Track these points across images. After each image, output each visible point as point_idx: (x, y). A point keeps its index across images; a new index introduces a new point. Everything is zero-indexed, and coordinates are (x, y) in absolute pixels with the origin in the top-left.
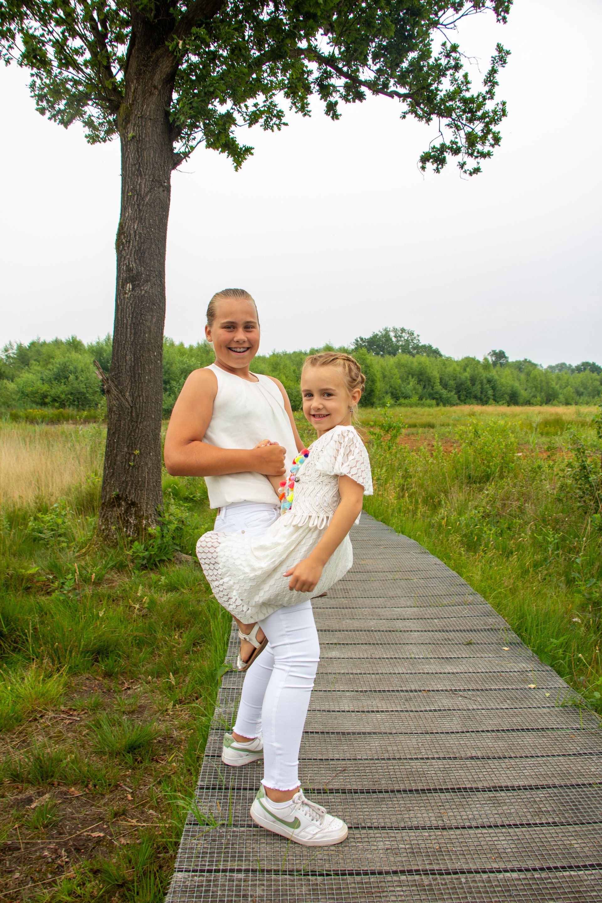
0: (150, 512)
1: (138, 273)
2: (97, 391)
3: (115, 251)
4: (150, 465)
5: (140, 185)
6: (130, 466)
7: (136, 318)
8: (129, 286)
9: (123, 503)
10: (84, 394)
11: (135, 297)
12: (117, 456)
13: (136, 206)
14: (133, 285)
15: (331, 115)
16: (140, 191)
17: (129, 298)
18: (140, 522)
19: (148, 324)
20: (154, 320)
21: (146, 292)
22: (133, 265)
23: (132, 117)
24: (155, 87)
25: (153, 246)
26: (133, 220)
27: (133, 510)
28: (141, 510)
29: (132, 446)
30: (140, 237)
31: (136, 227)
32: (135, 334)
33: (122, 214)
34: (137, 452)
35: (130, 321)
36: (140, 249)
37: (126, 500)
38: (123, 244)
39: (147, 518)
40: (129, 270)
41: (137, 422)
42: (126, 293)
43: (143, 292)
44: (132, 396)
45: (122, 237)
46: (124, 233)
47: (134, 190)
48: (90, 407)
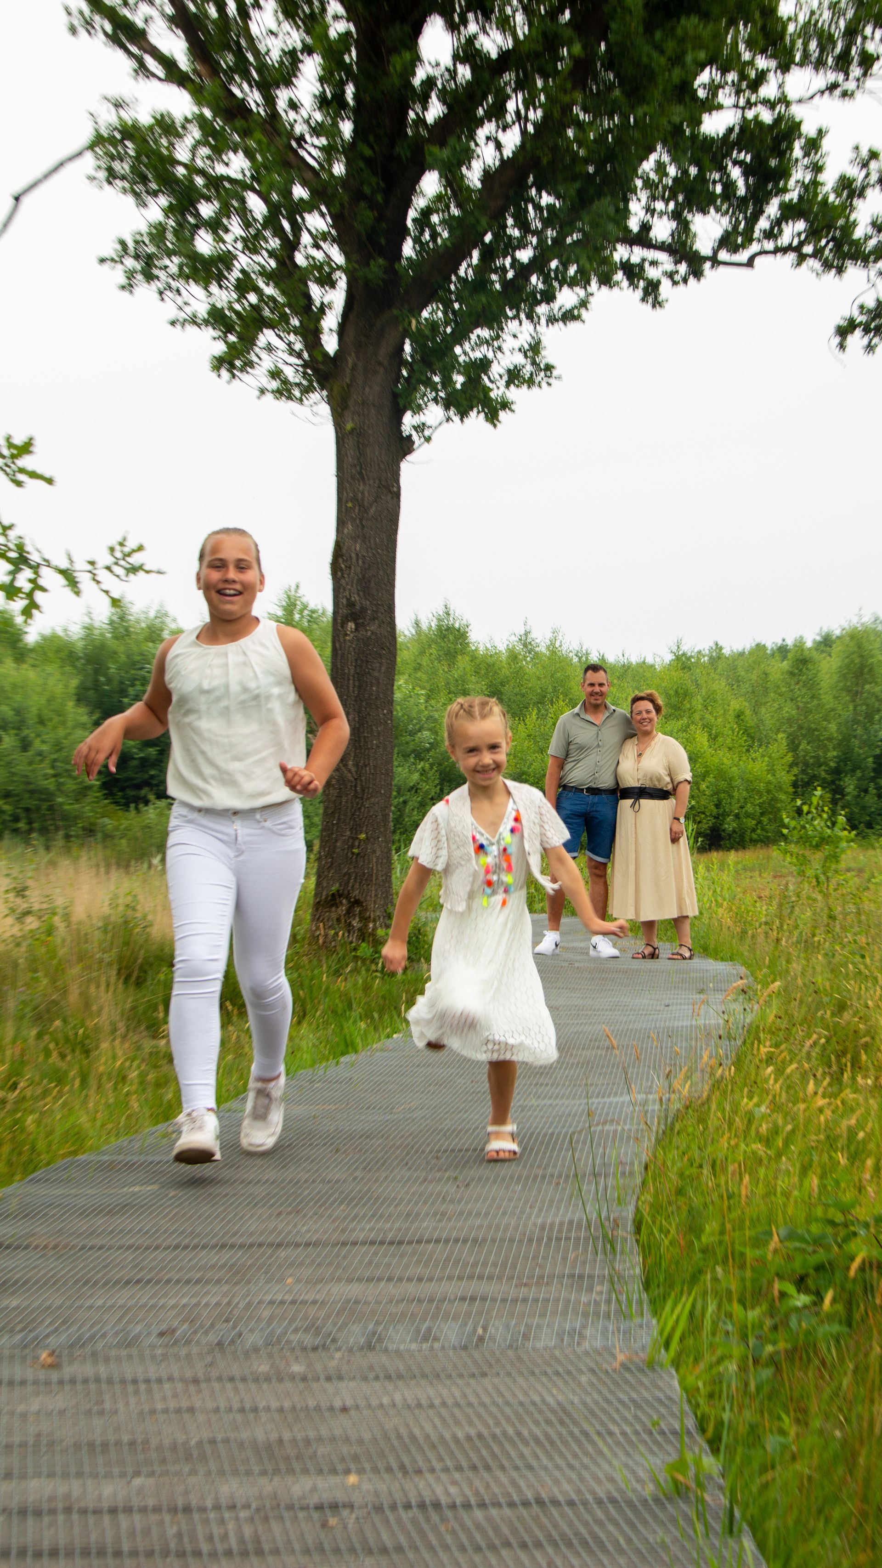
0: (378, 913)
1: (362, 608)
2: (89, 788)
3: (330, 577)
4: (378, 853)
5: (363, 493)
6: (353, 853)
7: (361, 667)
8: (351, 625)
9: (344, 901)
10: (47, 796)
11: (358, 640)
12: (336, 841)
13: (358, 521)
14: (356, 624)
15: (650, 300)
16: (363, 499)
17: (351, 642)
18: (366, 926)
19: (376, 674)
20: (383, 669)
21: (373, 633)
22: (355, 598)
23: (351, 403)
24: (380, 364)
25: (381, 573)
26: (354, 539)
27: (357, 910)
28: (366, 910)
29: (356, 829)
30: (364, 562)
31: (358, 548)
32: (360, 687)
33: (339, 531)
34: (363, 836)
35: (352, 671)
36: (364, 577)
37: (347, 897)
38: (341, 570)
39: (374, 921)
40: (351, 604)
41: (362, 798)
42: (346, 635)
43: (369, 633)
44: (356, 765)
45: (341, 560)
46: (342, 556)
47: (354, 499)
48: (67, 837)
